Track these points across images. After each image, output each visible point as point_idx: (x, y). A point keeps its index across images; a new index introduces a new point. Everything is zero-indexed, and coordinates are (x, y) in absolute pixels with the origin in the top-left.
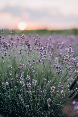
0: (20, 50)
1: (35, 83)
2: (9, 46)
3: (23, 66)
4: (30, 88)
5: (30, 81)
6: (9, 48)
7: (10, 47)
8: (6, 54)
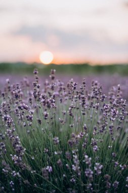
0: (70, 109)
1: (98, 169)
2: (52, 102)
3: (77, 138)
4: (91, 178)
5: (90, 166)
6: (51, 106)
7: (53, 104)
8: (46, 115)
